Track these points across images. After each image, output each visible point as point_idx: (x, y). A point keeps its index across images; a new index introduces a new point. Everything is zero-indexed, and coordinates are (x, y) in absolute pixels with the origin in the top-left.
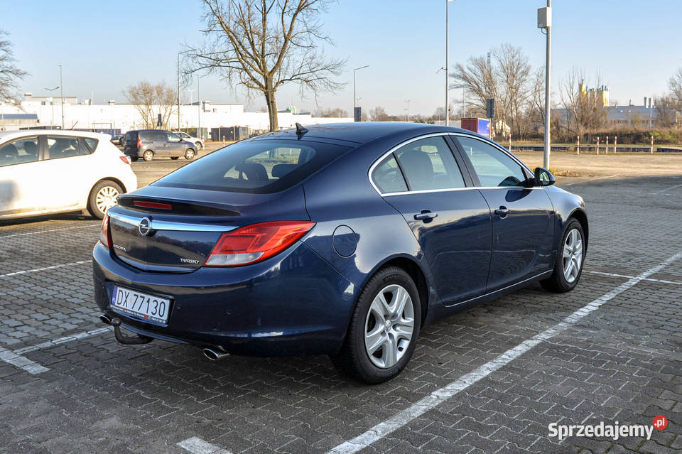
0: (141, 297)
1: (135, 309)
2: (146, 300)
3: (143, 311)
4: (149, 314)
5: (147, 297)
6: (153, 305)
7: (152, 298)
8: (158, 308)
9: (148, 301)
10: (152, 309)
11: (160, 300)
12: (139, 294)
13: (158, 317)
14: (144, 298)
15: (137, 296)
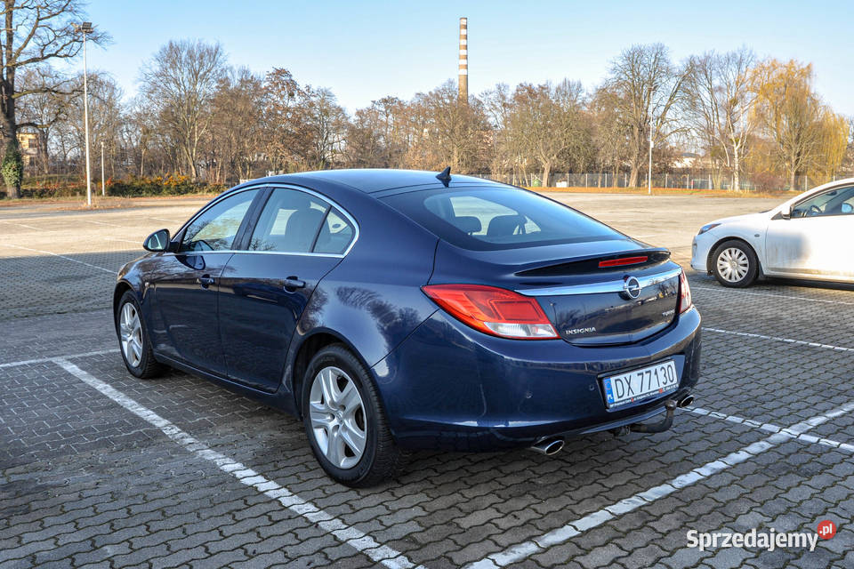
0: (647, 372)
1: (645, 390)
2: (653, 373)
3: (654, 387)
4: (662, 386)
5: (652, 369)
6: (661, 374)
7: (658, 367)
8: (667, 375)
9: (656, 373)
10: (662, 379)
11: (665, 365)
12: (643, 371)
13: (671, 384)
14: (650, 372)
15: (642, 374)
